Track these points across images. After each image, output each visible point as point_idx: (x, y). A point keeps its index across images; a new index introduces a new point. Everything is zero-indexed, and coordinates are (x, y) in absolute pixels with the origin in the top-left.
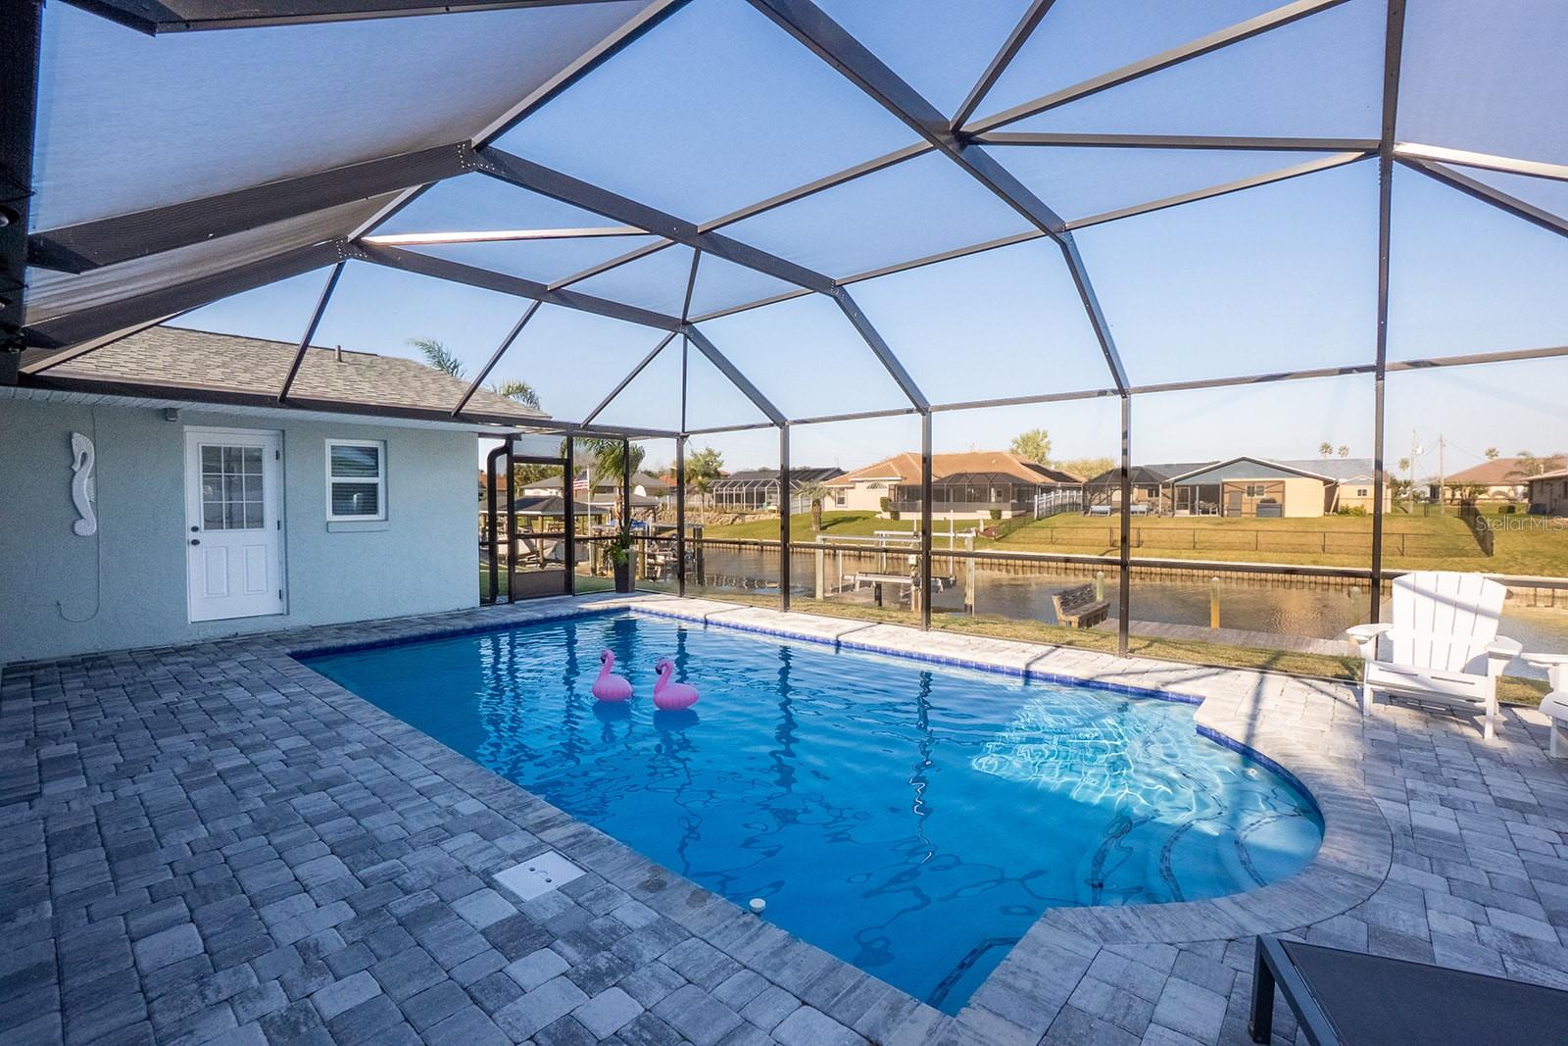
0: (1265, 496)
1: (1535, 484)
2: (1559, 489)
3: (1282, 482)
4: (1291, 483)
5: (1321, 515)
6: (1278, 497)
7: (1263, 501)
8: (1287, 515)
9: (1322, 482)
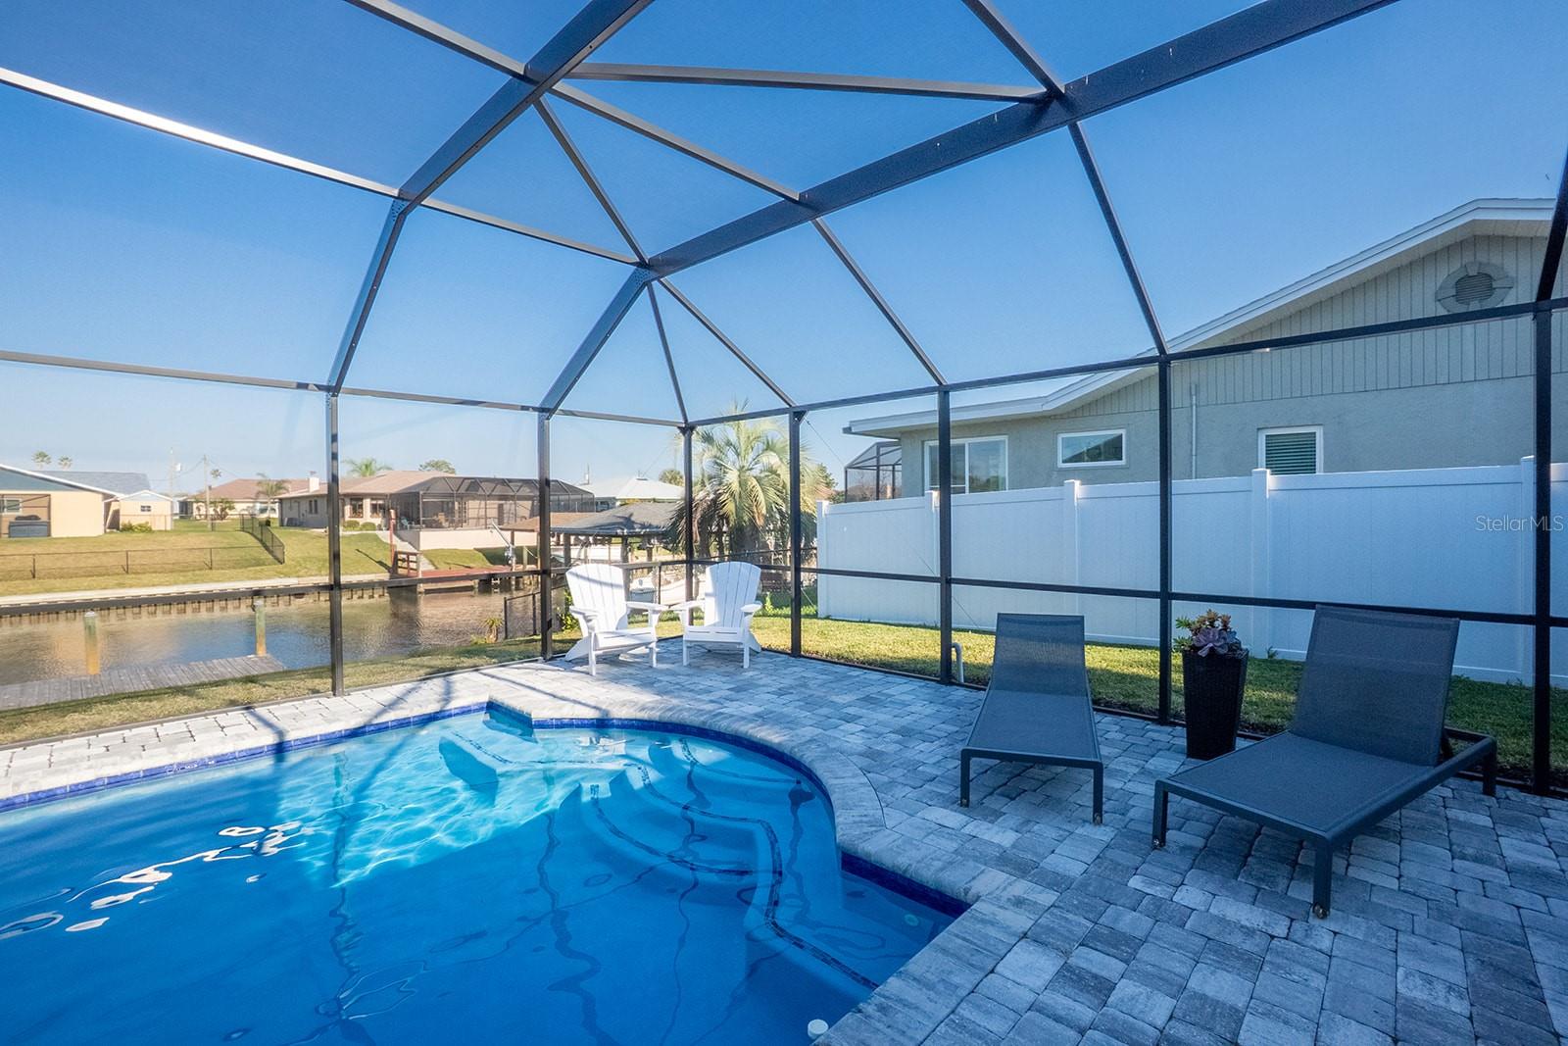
0: (21, 513)
1: (284, 502)
2: (305, 506)
3: (49, 495)
4: (58, 497)
5: (101, 532)
6: (42, 515)
7: (18, 518)
8: (55, 534)
9: (100, 496)
